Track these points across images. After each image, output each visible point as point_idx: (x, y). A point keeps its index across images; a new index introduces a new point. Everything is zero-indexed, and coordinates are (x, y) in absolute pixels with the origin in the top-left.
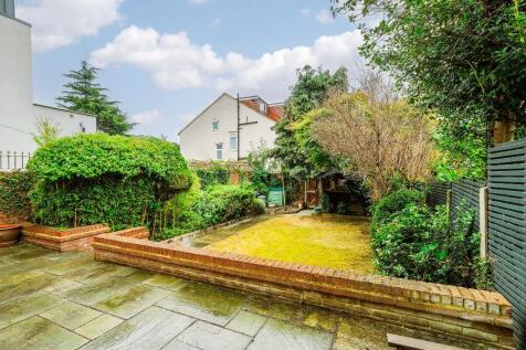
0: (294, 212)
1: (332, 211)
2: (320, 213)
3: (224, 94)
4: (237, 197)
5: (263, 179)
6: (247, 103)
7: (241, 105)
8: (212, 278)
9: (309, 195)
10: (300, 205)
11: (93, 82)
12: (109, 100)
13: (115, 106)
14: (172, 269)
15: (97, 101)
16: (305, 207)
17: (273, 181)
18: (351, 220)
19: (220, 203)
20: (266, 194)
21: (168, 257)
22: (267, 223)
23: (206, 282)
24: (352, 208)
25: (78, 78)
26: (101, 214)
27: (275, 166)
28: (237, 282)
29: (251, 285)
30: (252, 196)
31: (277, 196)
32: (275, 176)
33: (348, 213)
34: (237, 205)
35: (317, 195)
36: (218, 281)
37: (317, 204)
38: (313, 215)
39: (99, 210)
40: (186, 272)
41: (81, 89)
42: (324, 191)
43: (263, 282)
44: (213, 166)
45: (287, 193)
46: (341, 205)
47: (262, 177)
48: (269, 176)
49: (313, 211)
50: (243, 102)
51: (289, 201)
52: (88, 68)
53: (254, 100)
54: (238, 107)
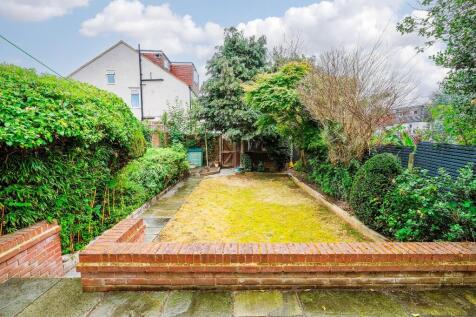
1: (253, 170)
2: (243, 172)
3: (121, 42)
6: (148, 56)
7: (142, 58)
8: (326, 280)
9: (224, 155)
10: (217, 165)
14: (259, 280)
16: (223, 167)
18: (269, 177)
21: (253, 264)
23: (319, 287)
24: (269, 166)
26: (43, 207)
28: (363, 279)
29: (382, 279)
31: (196, 157)
33: (267, 170)
36: (336, 282)
37: (238, 164)
38: (237, 174)
39: (40, 201)
40: (284, 279)
42: (246, 152)
43: (398, 272)
46: (260, 164)
49: (236, 170)
50: (145, 55)
53: (158, 55)
54: (140, 60)
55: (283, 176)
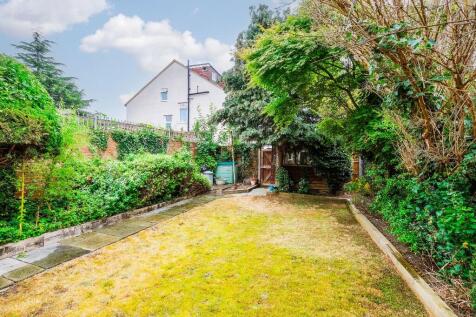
0: (245, 191)
1: (292, 189)
2: (277, 192)
3: (174, 61)
4: (165, 170)
5: (211, 152)
6: (197, 71)
7: (191, 73)
9: (263, 171)
10: (253, 183)
11: (46, 55)
12: (64, 76)
13: (71, 82)
15: (50, 75)
16: (258, 185)
17: (223, 154)
18: (316, 201)
19: (134, 178)
20: (214, 169)
22: (209, 206)
24: (315, 186)
25: (29, 50)
27: (225, 138)
30: (190, 170)
31: (226, 172)
32: (225, 149)
33: (310, 192)
34: (166, 180)
35: (273, 170)
38: (268, 195)
41: (32, 61)
42: (282, 165)
44: (141, 129)
45: (239, 169)
46: (302, 182)
47: (210, 150)
48: (219, 149)
49: (268, 190)
50: (193, 70)
51: (240, 178)
52: (41, 40)
53: (204, 68)
54: (189, 75)
55: (336, 202)
